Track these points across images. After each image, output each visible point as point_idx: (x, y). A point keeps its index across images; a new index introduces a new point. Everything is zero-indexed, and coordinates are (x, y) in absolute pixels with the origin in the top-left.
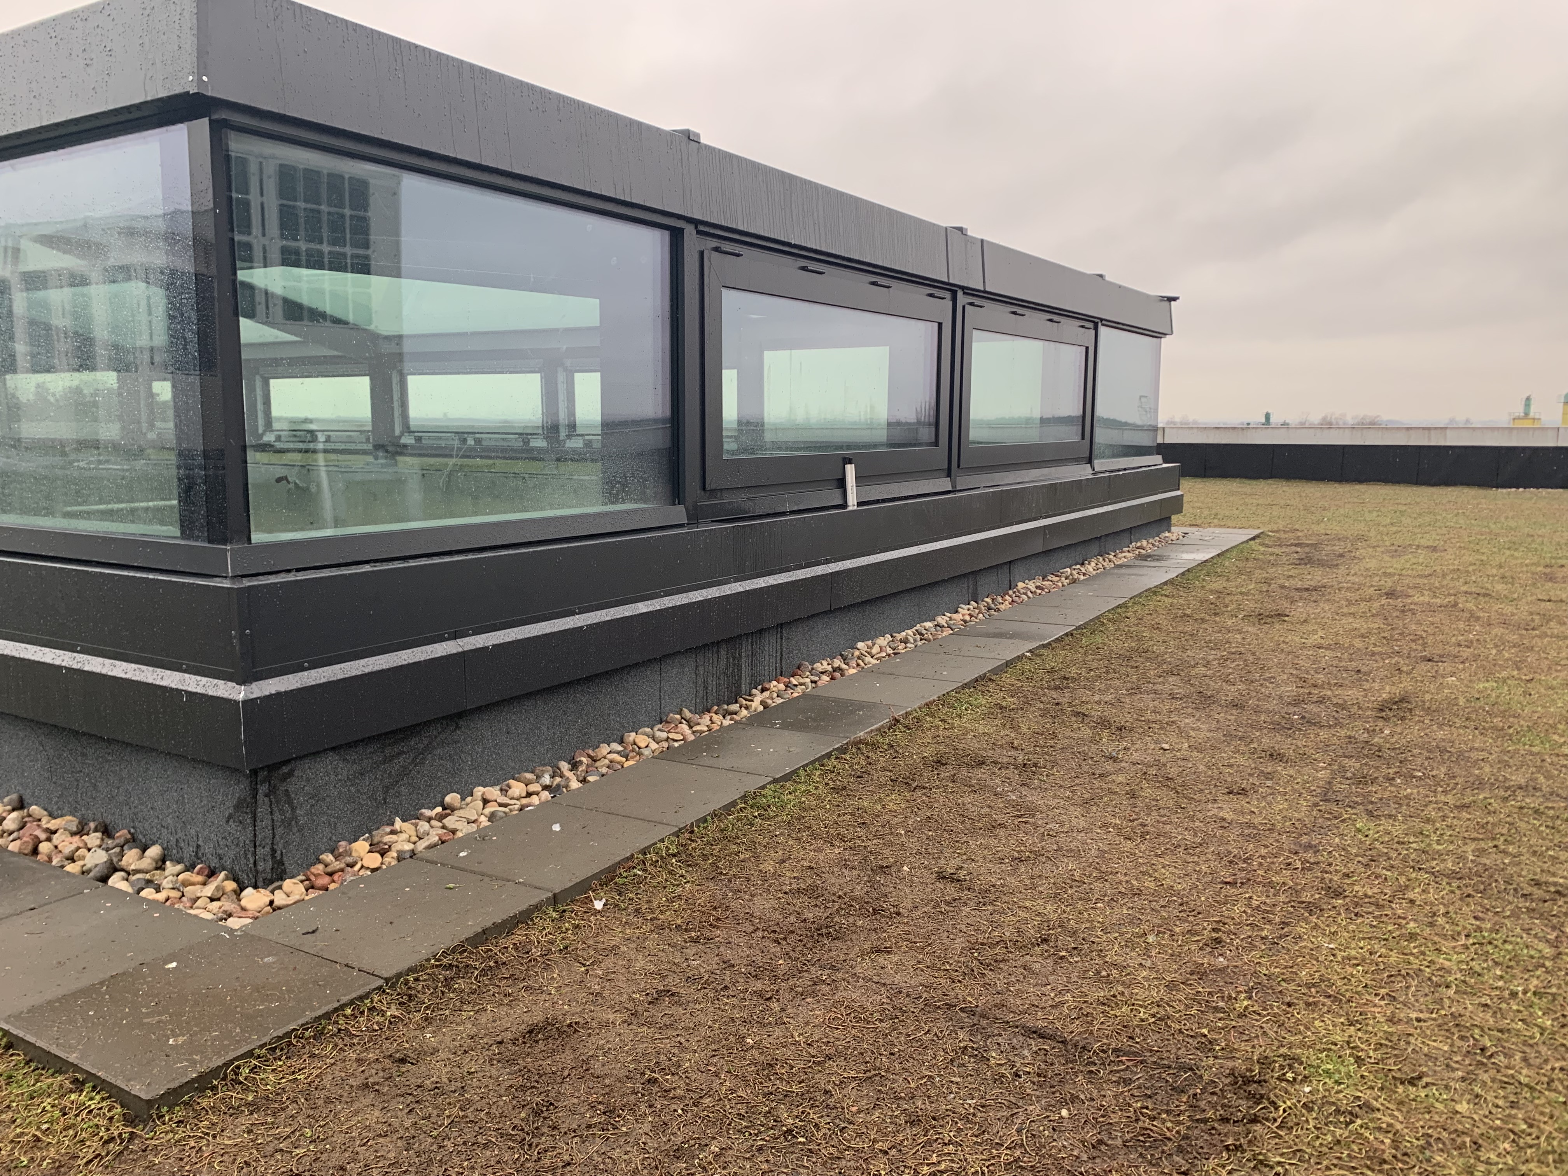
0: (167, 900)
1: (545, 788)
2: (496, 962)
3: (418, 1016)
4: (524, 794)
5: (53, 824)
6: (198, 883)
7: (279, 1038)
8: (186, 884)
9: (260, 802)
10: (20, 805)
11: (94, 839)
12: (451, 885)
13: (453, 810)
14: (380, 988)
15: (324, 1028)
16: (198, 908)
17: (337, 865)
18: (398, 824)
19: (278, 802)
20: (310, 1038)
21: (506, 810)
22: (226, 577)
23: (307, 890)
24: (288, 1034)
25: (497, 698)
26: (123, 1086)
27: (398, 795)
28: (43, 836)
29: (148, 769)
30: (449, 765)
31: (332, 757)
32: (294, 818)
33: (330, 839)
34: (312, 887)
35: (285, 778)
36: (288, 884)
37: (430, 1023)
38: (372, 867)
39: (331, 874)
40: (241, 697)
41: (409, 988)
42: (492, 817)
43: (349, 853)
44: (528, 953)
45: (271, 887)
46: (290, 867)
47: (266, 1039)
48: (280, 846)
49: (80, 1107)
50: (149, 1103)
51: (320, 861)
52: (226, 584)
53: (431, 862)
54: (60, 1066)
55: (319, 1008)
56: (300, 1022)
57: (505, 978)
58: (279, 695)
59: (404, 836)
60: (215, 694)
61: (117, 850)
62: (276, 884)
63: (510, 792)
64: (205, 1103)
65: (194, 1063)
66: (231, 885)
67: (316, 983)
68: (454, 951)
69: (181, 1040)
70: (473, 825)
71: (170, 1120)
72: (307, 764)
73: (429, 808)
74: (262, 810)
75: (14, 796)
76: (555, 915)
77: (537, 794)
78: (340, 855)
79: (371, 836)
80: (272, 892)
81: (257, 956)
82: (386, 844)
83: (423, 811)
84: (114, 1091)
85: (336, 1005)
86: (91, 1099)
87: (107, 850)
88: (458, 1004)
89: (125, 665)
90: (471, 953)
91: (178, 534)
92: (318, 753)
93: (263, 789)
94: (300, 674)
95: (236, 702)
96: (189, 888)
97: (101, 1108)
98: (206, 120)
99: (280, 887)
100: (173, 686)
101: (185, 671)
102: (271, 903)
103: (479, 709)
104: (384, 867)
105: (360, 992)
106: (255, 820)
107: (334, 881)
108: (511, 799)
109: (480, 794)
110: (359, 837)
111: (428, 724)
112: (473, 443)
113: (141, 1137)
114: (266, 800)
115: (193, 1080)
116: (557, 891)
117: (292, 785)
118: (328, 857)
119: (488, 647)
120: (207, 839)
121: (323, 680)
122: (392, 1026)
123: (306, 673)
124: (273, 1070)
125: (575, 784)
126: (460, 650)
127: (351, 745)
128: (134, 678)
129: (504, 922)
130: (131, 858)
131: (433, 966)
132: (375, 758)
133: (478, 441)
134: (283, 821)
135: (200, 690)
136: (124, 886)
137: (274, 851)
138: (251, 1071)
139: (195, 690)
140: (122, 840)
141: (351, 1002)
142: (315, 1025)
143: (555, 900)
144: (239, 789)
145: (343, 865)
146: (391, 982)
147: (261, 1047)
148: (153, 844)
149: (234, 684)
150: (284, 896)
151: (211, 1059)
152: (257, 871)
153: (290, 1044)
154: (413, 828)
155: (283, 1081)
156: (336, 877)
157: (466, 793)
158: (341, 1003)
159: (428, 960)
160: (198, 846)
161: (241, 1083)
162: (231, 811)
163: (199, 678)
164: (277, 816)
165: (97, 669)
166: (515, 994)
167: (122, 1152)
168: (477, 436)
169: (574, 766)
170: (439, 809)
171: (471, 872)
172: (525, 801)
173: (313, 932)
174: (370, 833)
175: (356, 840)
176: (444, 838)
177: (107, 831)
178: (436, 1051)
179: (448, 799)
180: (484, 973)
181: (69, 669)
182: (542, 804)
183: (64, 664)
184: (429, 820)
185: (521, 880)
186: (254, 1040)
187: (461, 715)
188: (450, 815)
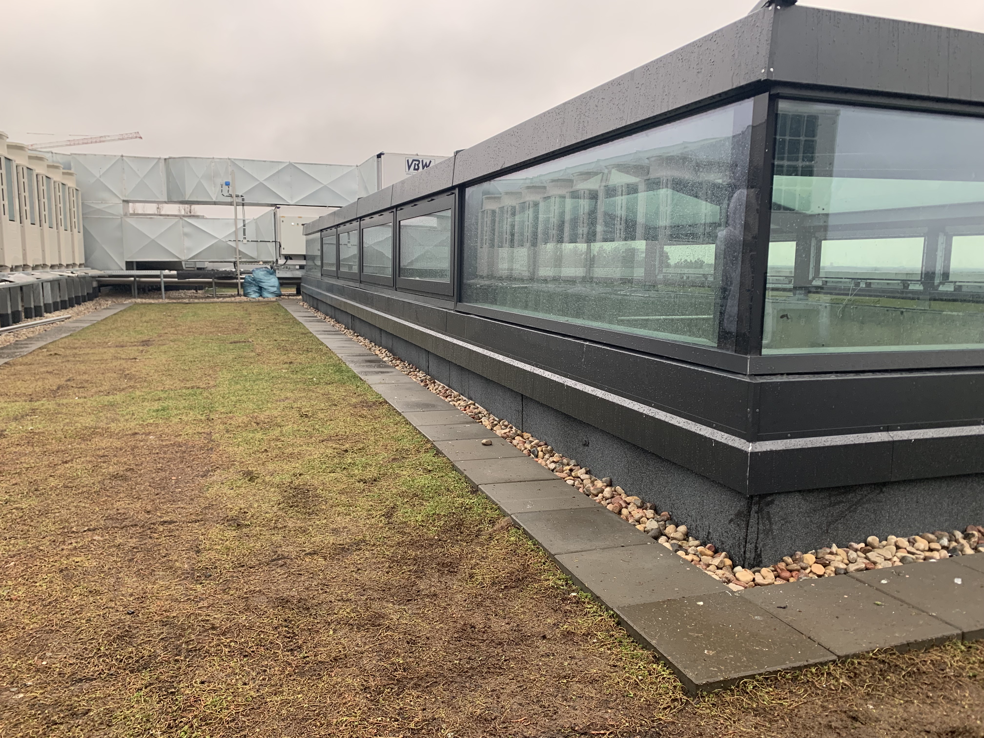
0: (692, 561)
1: (944, 547)
2: (918, 670)
3: (863, 691)
4: (927, 548)
5: (628, 499)
6: (709, 556)
7: (770, 673)
8: (702, 554)
9: (752, 516)
10: (610, 484)
11: (650, 513)
12: (879, 603)
13: (874, 547)
14: (834, 661)
15: (798, 676)
16: (710, 571)
17: (795, 566)
18: (834, 548)
19: (763, 518)
20: (789, 679)
21: (914, 557)
22: (745, 375)
23: (776, 577)
24: (776, 672)
25: (913, 477)
26: (682, 670)
27: (836, 529)
28: (624, 505)
29: (684, 480)
30: (872, 516)
31: (797, 495)
32: (771, 530)
33: (791, 548)
34: (779, 576)
35: (768, 504)
36: (764, 570)
37: (871, 698)
38: (818, 573)
39: (791, 571)
40: (750, 449)
41: (855, 668)
42: (902, 559)
43: (801, 560)
44: (943, 670)
45: (753, 570)
46: (765, 560)
47: (762, 671)
48: (761, 545)
49: (659, 674)
50: (698, 686)
51: (783, 561)
52: (747, 379)
53: (861, 581)
54: (647, 646)
55: (795, 662)
56: (784, 667)
57: (926, 684)
58: (771, 453)
59: (839, 558)
60: (733, 445)
61: (662, 523)
62: (756, 569)
63: (916, 545)
64: (728, 699)
65: (720, 671)
66: (728, 562)
67: (790, 643)
68: (886, 651)
69: (712, 653)
70: (889, 562)
71: (708, 701)
72: (782, 498)
73: (856, 542)
74: (753, 521)
75: (608, 478)
76: (963, 648)
77: (938, 550)
78: (796, 560)
79: (816, 552)
80: (754, 573)
81: (751, 613)
82: (827, 560)
83: (852, 543)
84: (676, 671)
85: (806, 663)
86: (664, 671)
87: (658, 521)
88: (891, 691)
89: (679, 418)
90: (898, 656)
91: (716, 345)
92: (790, 492)
93: (755, 508)
94: (785, 441)
95: (746, 453)
96: (704, 557)
97: (669, 678)
98: (767, 94)
99: (759, 571)
100: (707, 435)
101: (715, 428)
102: (754, 580)
103: (898, 483)
104: (826, 576)
105: (821, 660)
106: (748, 526)
107: (792, 576)
108: (917, 550)
109: (893, 541)
110: (809, 551)
111: (861, 486)
112: (864, 286)
113: (692, 705)
114: (756, 515)
115: (720, 682)
116: (965, 630)
117: (773, 509)
118: (789, 560)
119: (911, 440)
120: (715, 530)
121: (799, 447)
122: (844, 691)
123: (788, 441)
124: (767, 692)
125: (969, 551)
126: (891, 439)
127: (810, 491)
128: (684, 427)
129: (923, 642)
130: (670, 529)
131: (871, 658)
132: (825, 502)
133: (869, 285)
134: (764, 530)
135: (723, 441)
136: (667, 545)
137: (756, 548)
138: (754, 688)
139: (720, 441)
140: (665, 518)
141: (815, 665)
142: (792, 672)
143: (963, 637)
144: (740, 505)
145: (799, 568)
146: (843, 660)
147: (760, 675)
148: (682, 524)
149: (745, 441)
150: (762, 578)
151: (730, 672)
152: (745, 557)
153: (776, 678)
154: (845, 554)
155: (774, 702)
156: (794, 574)
157: (883, 538)
158: (809, 663)
159: (868, 652)
160: (709, 533)
161: (747, 693)
162: (732, 517)
163: (723, 433)
164: (761, 527)
165: (663, 418)
166: (935, 698)
167: (682, 710)
168: (868, 281)
169: (967, 537)
170: (862, 545)
171: (892, 596)
172: (928, 554)
173: (784, 608)
174: (816, 550)
175: (806, 552)
176: (868, 566)
177: (657, 511)
178: (877, 720)
179: (870, 539)
180: (910, 674)
181: (647, 416)
182: (942, 560)
183: (644, 412)
184: (856, 550)
185: (934, 614)
186: (754, 669)
187: (884, 484)
188: (871, 551)
